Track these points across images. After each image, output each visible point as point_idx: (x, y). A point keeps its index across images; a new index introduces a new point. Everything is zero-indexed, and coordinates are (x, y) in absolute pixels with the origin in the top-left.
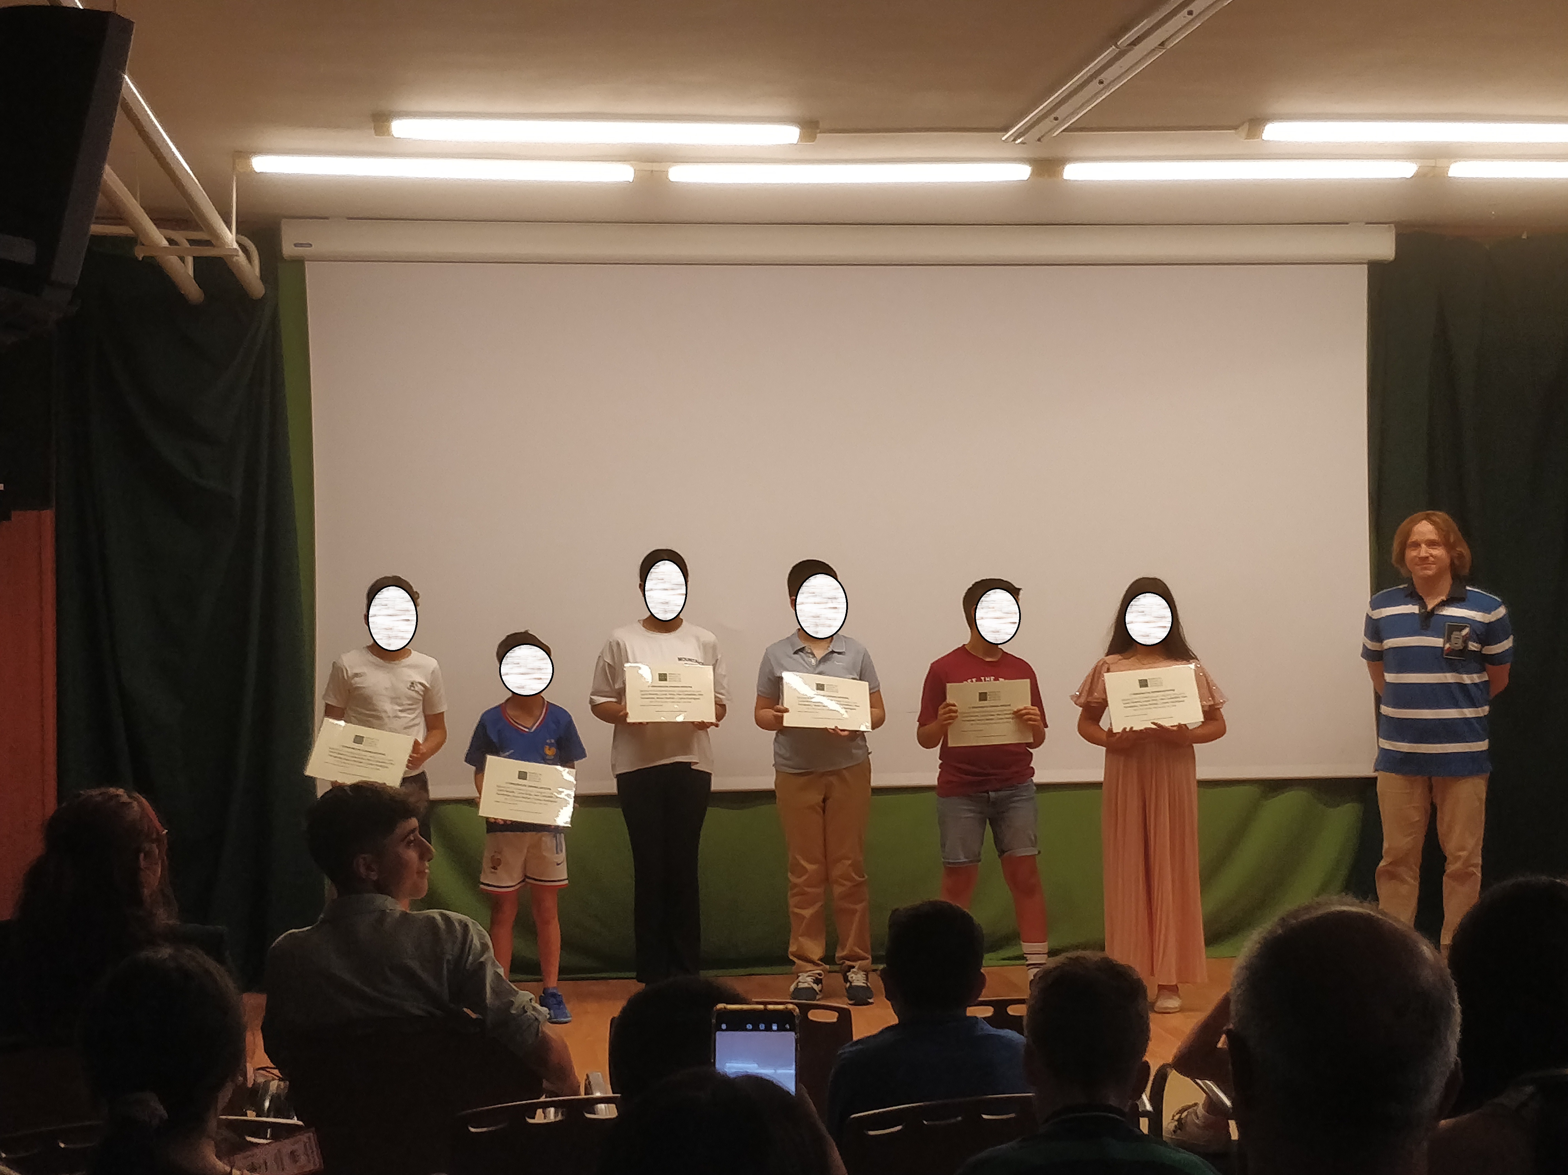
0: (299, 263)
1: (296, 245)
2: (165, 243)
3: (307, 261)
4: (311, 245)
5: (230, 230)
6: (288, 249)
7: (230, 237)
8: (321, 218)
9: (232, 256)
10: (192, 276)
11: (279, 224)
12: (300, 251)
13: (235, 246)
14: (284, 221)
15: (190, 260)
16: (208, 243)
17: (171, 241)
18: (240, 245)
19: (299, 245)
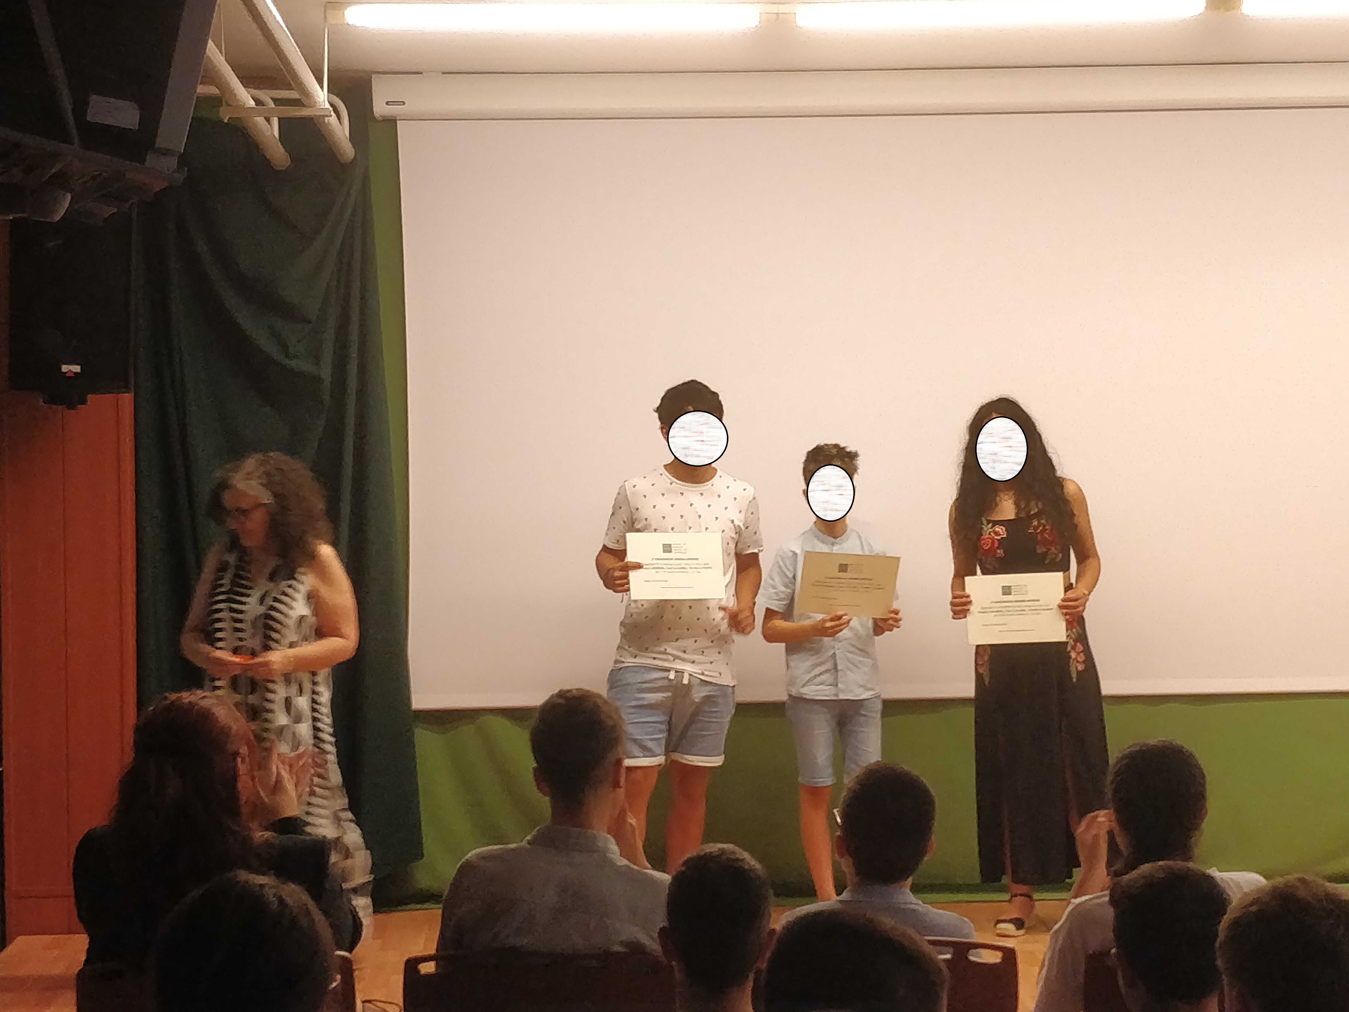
0: (391, 122)
1: (387, 103)
2: (252, 103)
3: (400, 120)
4: (404, 103)
5: (322, 87)
6: (380, 108)
7: (322, 96)
8: (416, 72)
9: (325, 116)
10: (278, 138)
11: (369, 81)
12: (392, 110)
13: (327, 105)
14: (374, 76)
15: (275, 121)
16: (297, 103)
17: (258, 102)
18: (332, 105)
19: (390, 103)
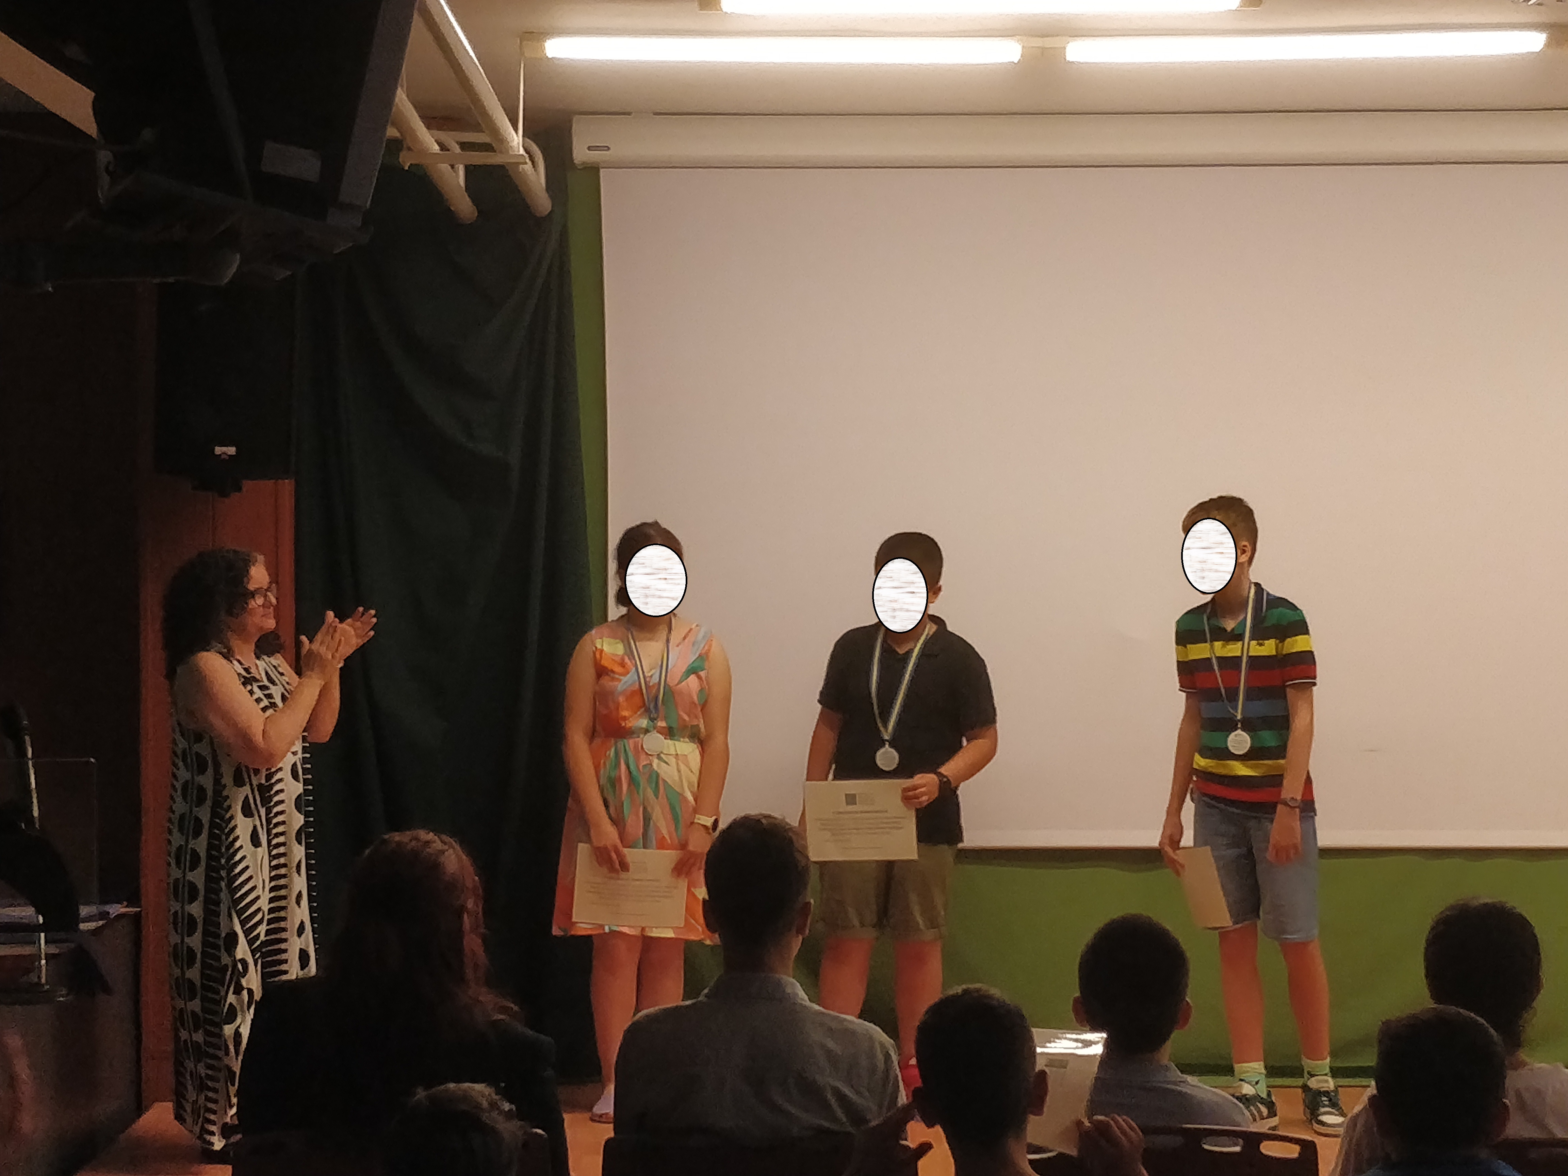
0: (593, 171)
1: (589, 148)
2: (436, 148)
3: (603, 168)
4: (608, 149)
5: (516, 130)
6: (581, 153)
7: (516, 140)
8: (624, 114)
9: (518, 164)
10: (464, 189)
11: (570, 121)
12: (595, 156)
13: (522, 151)
14: (576, 118)
15: (461, 169)
16: (487, 148)
17: (443, 147)
18: (526, 150)
19: (593, 149)
